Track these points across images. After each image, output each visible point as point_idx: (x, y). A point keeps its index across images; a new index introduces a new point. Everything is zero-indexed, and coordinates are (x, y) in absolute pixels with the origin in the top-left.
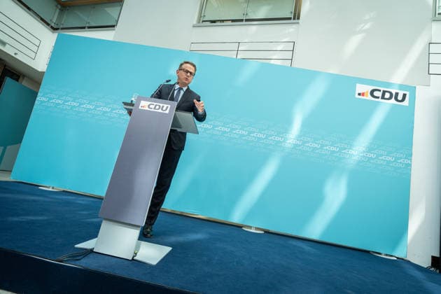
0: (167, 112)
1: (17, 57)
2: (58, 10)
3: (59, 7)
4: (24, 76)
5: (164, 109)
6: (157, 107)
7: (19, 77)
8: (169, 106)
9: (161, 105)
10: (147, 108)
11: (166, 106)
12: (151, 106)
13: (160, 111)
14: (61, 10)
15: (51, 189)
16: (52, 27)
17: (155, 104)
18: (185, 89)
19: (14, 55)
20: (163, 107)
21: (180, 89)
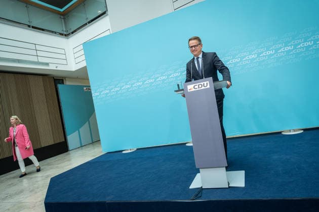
0: (208, 86)
1: (58, 69)
2: (63, 20)
3: (62, 17)
4: (65, 78)
5: (205, 85)
6: (200, 86)
7: (63, 80)
8: (208, 82)
9: (202, 83)
10: (194, 90)
11: (205, 83)
12: (196, 87)
13: (203, 88)
14: (64, 19)
15: (130, 151)
16: (65, 35)
17: (197, 84)
18: (200, 56)
19: (55, 69)
20: (204, 84)
21: (198, 58)
